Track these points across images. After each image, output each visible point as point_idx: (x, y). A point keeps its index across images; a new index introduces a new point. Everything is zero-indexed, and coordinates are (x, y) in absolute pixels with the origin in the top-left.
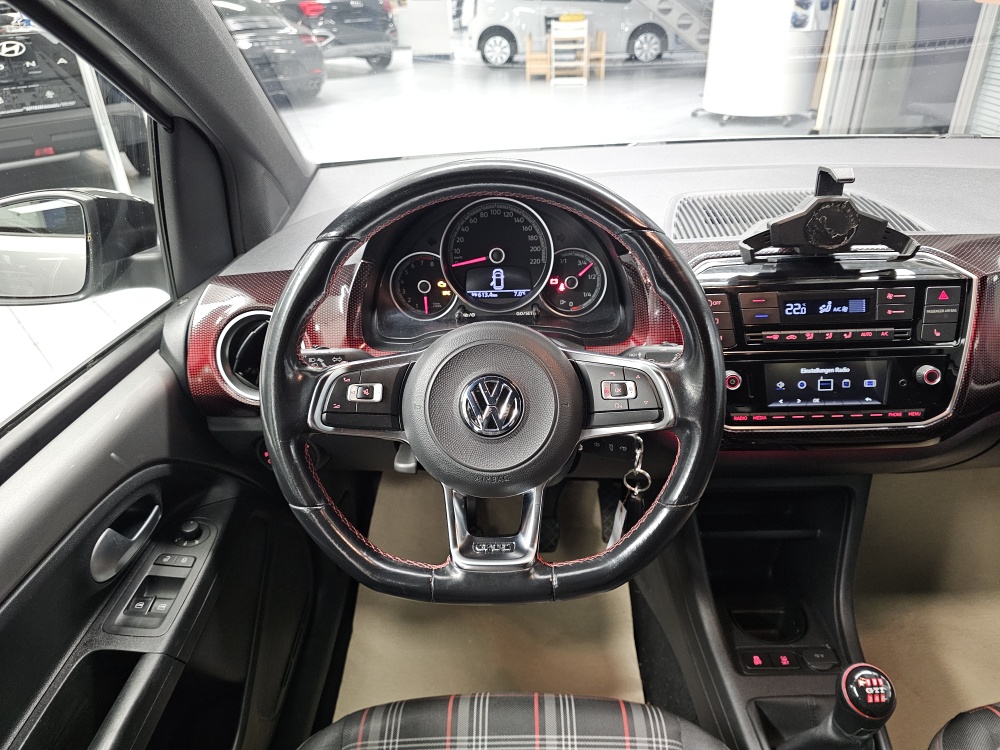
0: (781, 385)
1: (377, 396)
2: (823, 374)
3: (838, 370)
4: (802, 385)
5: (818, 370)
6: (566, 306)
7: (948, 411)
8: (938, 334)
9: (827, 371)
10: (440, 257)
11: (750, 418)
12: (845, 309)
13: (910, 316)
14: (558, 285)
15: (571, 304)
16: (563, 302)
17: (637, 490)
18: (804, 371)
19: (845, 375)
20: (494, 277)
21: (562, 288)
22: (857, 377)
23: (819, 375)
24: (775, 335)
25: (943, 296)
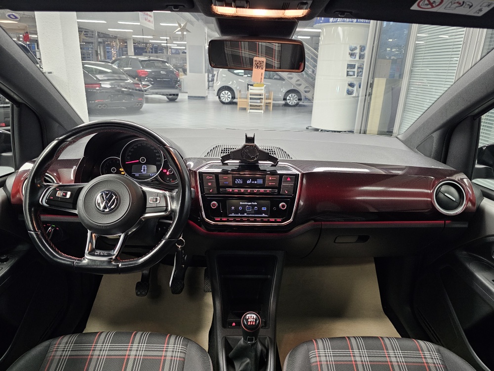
0: (233, 208)
1: (68, 196)
2: (248, 205)
3: (253, 203)
4: (240, 208)
5: (246, 203)
6: (169, 180)
7: (291, 220)
8: (287, 192)
9: (249, 204)
10: (120, 159)
11: (221, 219)
12: (256, 182)
13: (277, 185)
14: (166, 172)
15: (171, 180)
16: (168, 179)
17: (180, 247)
18: (241, 203)
19: (255, 205)
20: (143, 168)
21: (168, 173)
22: (260, 206)
23: (246, 205)
24: (231, 190)
25: (289, 179)
